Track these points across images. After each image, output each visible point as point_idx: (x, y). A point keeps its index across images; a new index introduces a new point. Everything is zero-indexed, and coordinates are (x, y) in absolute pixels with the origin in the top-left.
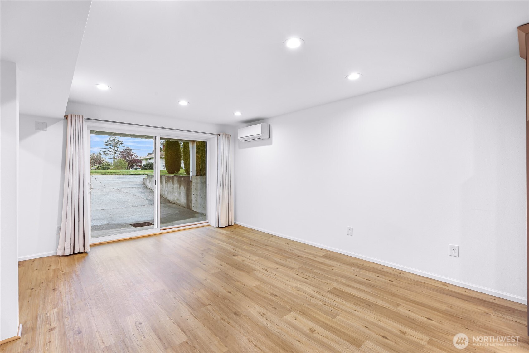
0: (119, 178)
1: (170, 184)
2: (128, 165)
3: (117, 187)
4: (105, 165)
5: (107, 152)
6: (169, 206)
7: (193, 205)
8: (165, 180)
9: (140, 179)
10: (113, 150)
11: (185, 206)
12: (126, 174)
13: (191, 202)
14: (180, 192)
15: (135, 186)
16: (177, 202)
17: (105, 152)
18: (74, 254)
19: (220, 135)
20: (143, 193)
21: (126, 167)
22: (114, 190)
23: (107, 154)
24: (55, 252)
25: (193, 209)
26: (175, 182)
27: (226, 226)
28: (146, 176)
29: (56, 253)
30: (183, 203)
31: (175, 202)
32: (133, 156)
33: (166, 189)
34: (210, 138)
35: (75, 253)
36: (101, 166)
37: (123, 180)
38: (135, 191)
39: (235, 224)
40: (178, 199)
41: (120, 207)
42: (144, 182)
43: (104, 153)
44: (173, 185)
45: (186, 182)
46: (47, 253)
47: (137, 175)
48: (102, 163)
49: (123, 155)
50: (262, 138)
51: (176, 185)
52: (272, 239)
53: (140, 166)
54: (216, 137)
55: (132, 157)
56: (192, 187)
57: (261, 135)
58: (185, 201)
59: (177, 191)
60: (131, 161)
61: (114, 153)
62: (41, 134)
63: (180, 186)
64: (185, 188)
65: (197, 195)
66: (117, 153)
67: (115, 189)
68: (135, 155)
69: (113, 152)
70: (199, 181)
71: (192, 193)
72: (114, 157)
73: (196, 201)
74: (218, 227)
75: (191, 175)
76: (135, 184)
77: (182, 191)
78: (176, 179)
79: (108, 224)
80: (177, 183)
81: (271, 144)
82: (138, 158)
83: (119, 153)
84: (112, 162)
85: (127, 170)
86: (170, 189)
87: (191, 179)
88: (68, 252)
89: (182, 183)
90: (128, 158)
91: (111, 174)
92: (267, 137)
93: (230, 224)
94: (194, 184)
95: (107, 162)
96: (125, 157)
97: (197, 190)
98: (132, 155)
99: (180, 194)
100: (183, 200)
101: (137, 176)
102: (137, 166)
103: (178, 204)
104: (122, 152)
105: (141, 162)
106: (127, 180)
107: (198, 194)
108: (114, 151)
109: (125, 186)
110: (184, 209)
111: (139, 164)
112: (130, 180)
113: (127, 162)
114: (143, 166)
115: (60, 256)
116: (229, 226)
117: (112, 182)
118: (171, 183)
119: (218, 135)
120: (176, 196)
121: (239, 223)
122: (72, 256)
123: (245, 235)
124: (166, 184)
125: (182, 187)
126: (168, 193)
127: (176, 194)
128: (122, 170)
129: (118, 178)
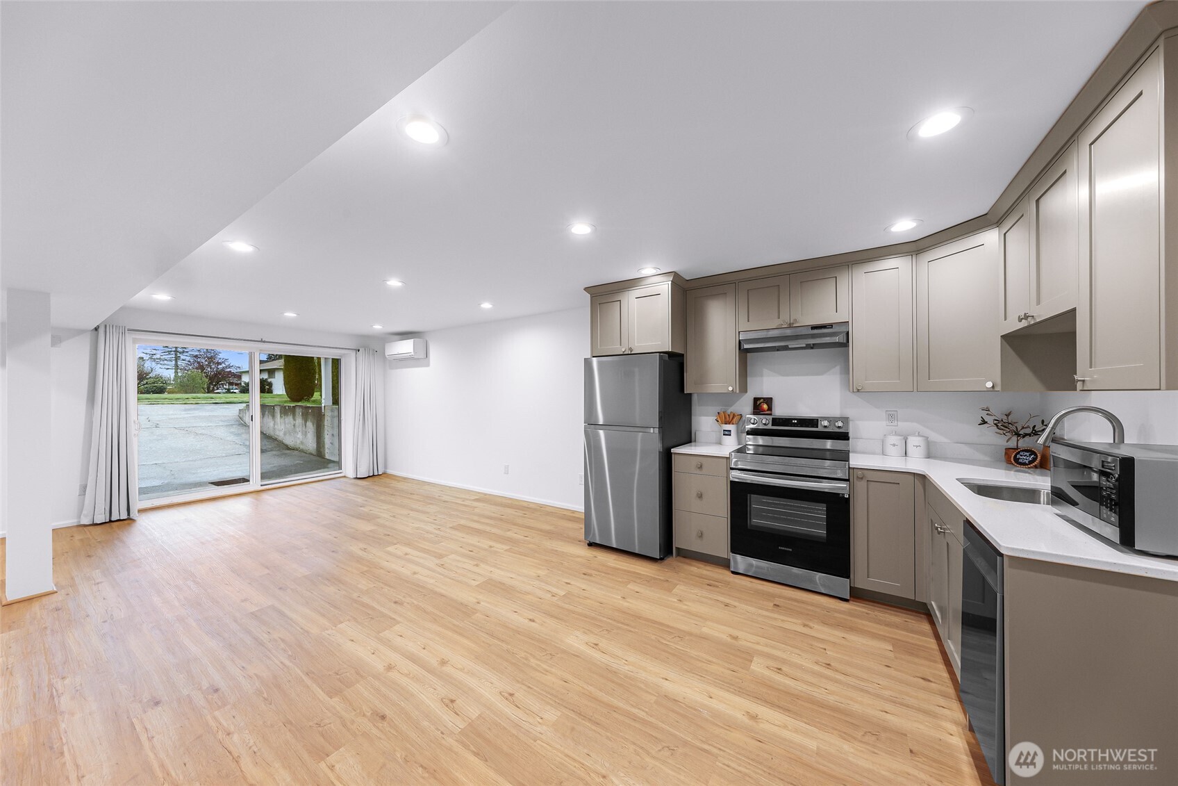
0: (189, 410)
1: (289, 419)
2: (211, 383)
3: (184, 425)
4: (154, 383)
5: (158, 356)
6: (285, 454)
7: (327, 451)
8: (281, 412)
9: (233, 411)
10: (172, 353)
11: (314, 452)
12: (203, 402)
13: (324, 446)
14: (306, 432)
15: (221, 424)
16: (301, 447)
17: (154, 357)
18: (112, 521)
19: (359, 351)
20: (238, 435)
21: (206, 386)
22: (177, 431)
23: (158, 361)
24: (76, 521)
25: (327, 456)
26: (297, 413)
27: (369, 477)
28: (245, 405)
29: (80, 522)
30: (311, 449)
31: (297, 447)
32: (221, 364)
33: (283, 427)
34: (344, 354)
35: (113, 519)
36: (144, 385)
37: (197, 413)
38: (221, 432)
39: (384, 473)
40: (302, 443)
41: (190, 459)
42: (241, 416)
43: (151, 358)
44: (294, 420)
45: (317, 416)
47: (227, 403)
48: (147, 379)
49: (198, 363)
50: (416, 357)
51: (299, 421)
52: (427, 487)
53: (237, 384)
54: (353, 353)
55: (220, 366)
56: (326, 423)
57: (413, 354)
58: (315, 446)
59: (300, 429)
60: (216, 375)
61: (177, 359)
63: (306, 422)
64: (313, 424)
65: (333, 435)
66: (182, 357)
67: (180, 429)
68: (227, 364)
69: (173, 356)
70: (336, 413)
71: (326, 432)
72: (176, 366)
73: (332, 443)
74: (357, 478)
75: (323, 405)
76: (222, 421)
77: (309, 430)
78: (299, 412)
79: (168, 484)
80: (301, 417)
81: (428, 365)
82: (233, 370)
83: (188, 358)
84: (172, 376)
85: (206, 395)
86: (290, 427)
87: (323, 411)
88: (100, 518)
89: (310, 417)
90: (209, 369)
91: (172, 402)
92: (422, 355)
93: (376, 473)
94: (329, 419)
95: (158, 378)
96: (201, 367)
97: (333, 428)
98: (219, 363)
99: (305, 434)
100: (310, 444)
101: (226, 406)
102: (231, 384)
103: (302, 451)
104: (196, 356)
105: (239, 377)
106: (207, 414)
108: (176, 354)
109: (201, 424)
110: (312, 456)
111: (235, 381)
112: (211, 414)
113: (206, 377)
114: (243, 384)
115: (85, 526)
116: (373, 475)
117: (173, 417)
118: (291, 417)
119: (356, 350)
120: (299, 438)
121: (389, 471)
122: (107, 524)
123: (392, 485)
124: (282, 420)
125: (309, 424)
126: (285, 434)
127: (300, 435)
128: (194, 395)
129: (185, 410)
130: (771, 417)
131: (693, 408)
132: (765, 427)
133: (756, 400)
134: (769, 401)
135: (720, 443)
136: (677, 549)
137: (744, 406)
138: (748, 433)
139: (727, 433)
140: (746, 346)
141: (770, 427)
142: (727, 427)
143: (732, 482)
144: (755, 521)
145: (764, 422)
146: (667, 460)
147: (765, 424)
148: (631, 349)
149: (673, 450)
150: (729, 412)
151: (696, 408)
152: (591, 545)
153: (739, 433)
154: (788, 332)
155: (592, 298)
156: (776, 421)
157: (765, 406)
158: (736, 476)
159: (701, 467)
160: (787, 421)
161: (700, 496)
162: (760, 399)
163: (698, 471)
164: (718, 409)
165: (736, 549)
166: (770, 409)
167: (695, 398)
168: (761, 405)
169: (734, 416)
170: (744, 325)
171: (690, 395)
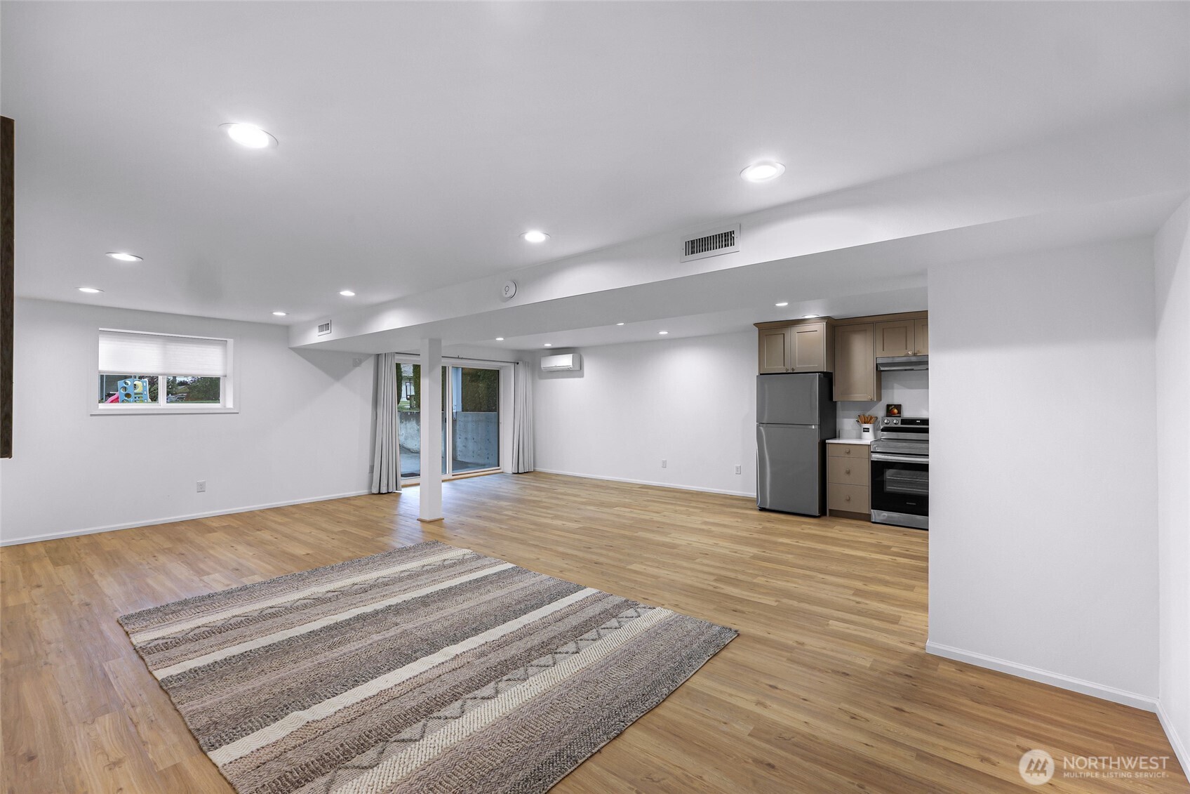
7: (458, 453)
13: (456, 449)
18: (388, 493)
19: (518, 363)
24: (368, 491)
27: (524, 473)
29: (371, 492)
34: (503, 366)
46: (354, 492)
50: (573, 369)
54: (512, 366)
56: (458, 428)
57: (571, 366)
62: (358, 369)
70: (470, 419)
71: (458, 436)
73: (464, 446)
81: (582, 376)
87: (454, 417)
92: (578, 368)
94: (461, 424)
97: (466, 432)
107: (469, 436)
116: (527, 472)
119: (514, 363)
130: (900, 419)
131: (837, 412)
132: (896, 426)
133: (888, 406)
134: (899, 407)
135: (860, 437)
136: (830, 510)
137: (879, 411)
138: (882, 430)
139: (867, 430)
140: (882, 369)
141: (899, 425)
142: (866, 426)
143: (872, 461)
144: (890, 488)
145: (895, 422)
146: (823, 447)
147: (895, 424)
148: (793, 369)
149: (827, 441)
150: (867, 415)
151: (840, 412)
152: (762, 509)
153: (875, 430)
154: (914, 359)
155: (759, 330)
156: (904, 421)
157: (896, 411)
158: (876, 457)
159: (849, 453)
160: (912, 421)
161: (848, 473)
162: (892, 405)
163: (847, 456)
164: (858, 413)
165: (875, 506)
166: (899, 412)
167: (839, 405)
168: (893, 410)
169: (871, 418)
170: (880, 353)
171: (836, 402)
